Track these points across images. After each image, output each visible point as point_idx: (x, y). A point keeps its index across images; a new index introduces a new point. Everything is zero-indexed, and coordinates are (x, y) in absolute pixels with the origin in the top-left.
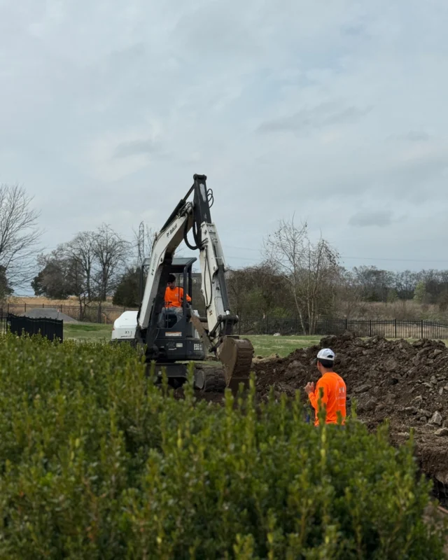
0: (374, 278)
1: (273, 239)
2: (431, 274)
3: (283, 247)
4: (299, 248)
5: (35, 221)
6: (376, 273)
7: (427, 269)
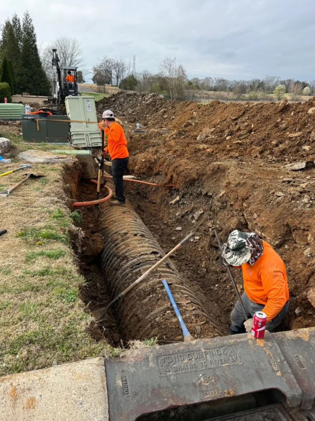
0: (222, 83)
1: (163, 64)
2: (243, 82)
3: (166, 67)
4: (172, 67)
5: (82, 53)
6: (223, 81)
7: (242, 80)
